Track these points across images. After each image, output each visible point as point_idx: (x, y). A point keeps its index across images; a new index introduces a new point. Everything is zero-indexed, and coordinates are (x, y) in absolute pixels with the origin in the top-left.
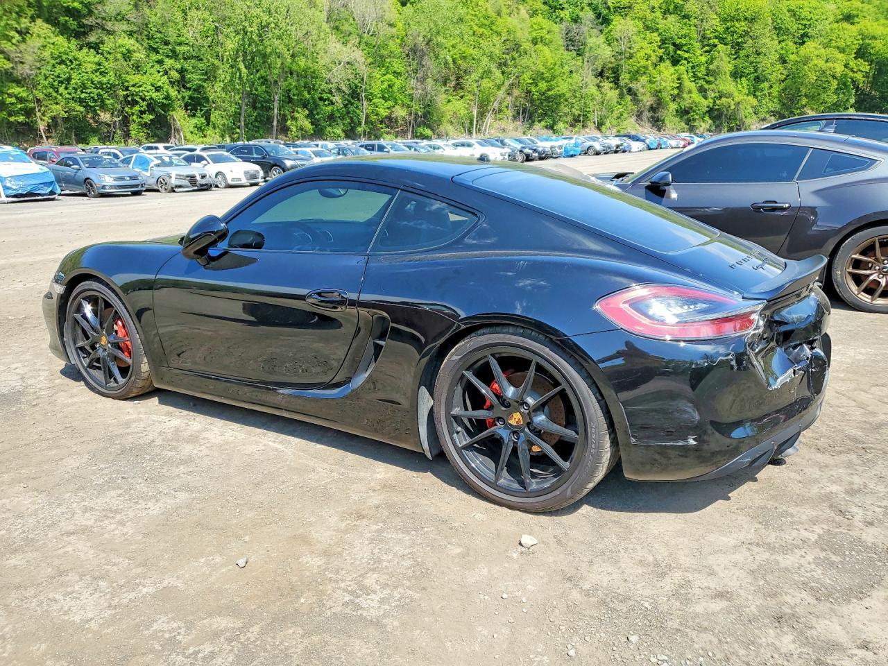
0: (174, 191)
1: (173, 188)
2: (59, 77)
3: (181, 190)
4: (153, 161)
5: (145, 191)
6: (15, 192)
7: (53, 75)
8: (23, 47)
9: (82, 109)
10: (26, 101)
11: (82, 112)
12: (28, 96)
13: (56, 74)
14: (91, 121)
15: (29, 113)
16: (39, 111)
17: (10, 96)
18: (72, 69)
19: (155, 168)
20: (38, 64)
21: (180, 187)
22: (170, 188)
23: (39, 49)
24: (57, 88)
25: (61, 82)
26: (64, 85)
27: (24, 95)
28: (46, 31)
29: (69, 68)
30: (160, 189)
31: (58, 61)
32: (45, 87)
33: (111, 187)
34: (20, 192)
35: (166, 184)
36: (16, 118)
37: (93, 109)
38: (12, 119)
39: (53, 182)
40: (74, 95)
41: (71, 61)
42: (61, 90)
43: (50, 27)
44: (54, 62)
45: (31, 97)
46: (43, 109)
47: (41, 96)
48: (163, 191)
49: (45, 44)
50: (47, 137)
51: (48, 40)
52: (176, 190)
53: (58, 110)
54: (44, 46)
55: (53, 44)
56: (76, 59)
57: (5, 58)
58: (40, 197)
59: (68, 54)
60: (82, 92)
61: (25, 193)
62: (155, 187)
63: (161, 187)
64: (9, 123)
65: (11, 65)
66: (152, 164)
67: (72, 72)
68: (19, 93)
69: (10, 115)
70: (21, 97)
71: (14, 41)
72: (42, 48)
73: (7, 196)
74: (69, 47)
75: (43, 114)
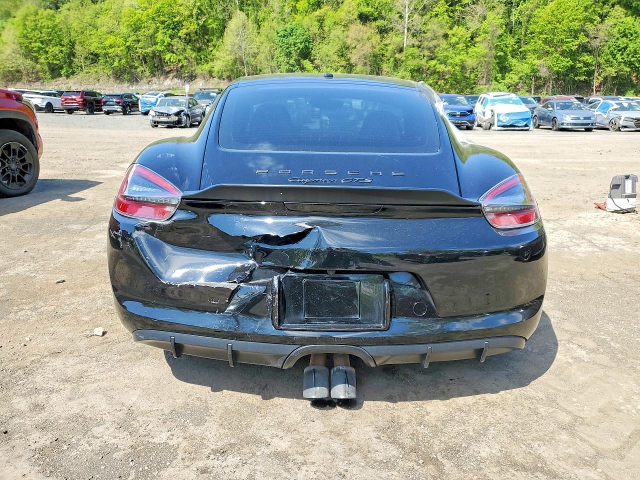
0: (620, 131)
1: (619, 128)
2: (619, 47)
3: (627, 129)
4: (613, 106)
5: (595, 129)
6: (503, 124)
7: (615, 45)
8: (600, 26)
9: (629, 70)
10: (591, 65)
11: (627, 72)
12: (592, 62)
13: (617, 44)
14: (634, 79)
15: (590, 74)
16: (598, 72)
17: (580, 62)
18: (630, 40)
19: (612, 112)
20: (606, 38)
21: (625, 127)
22: (617, 127)
23: (611, 26)
24: (615, 55)
25: (620, 50)
26: (620, 53)
27: (590, 61)
28: (619, 14)
29: (628, 39)
30: (610, 128)
31: (622, 35)
32: (607, 54)
33: (568, 124)
34: (506, 124)
35: (615, 124)
36: (579, 78)
37: (637, 69)
38: (576, 79)
39: (528, 119)
40: (626, 59)
41: (632, 35)
42: (618, 56)
43: (623, 10)
44: (618, 36)
45: (594, 63)
46: (600, 71)
47: (602, 61)
48: (612, 130)
49: (616, 22)
50: (597, 91)
51: (619, 20)
52: (622, 129)
53: (611, 71)
54: (616, 25)
55: (622, 22)
56: (636, 33)
57: (585, 35)
58: (517, 128)
59: (630, 30)
60: (633, 57)
61: (508, 124)
62: (607, 127)
63: (611, 127)
64: (574, 81)
65: (587, 40)
66: (611, 108)
67: (629, 42)
68: (587, 60)
69: (576, 76)
70: (588, 63)
71: (595, 22)
72: (613, 26)
73: (499, 126)
74: (633, 25)
75: (599, 75)
